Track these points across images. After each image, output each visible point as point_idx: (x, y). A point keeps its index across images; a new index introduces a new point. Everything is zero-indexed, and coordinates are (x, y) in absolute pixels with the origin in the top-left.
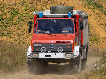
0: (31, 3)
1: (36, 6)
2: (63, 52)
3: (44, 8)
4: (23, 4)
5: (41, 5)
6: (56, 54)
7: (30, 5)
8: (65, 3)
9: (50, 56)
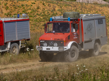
0: (81, 9)
1: (84, 11)
2: (57, 46)
3: (89, 12)
4: (76, 10)
5: (87, 11)
6: (53, 48)
7: (80, 11)
8: (102, 10)
9: (49, 49)
